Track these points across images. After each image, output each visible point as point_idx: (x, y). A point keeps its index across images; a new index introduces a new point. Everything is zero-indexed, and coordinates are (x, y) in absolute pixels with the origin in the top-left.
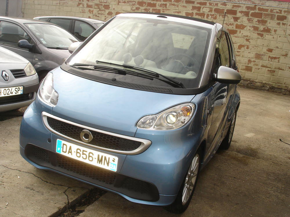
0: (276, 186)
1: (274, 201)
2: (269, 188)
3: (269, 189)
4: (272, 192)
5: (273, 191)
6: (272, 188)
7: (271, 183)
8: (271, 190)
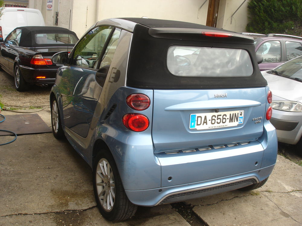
0: (6, 176)
1: (4, 161)
2: (13, 171)
3: (12, 169)
4: (8, 168)
5: (8, 170)
6: (10, 172)
7: (13, 177)
8: (10, 169)
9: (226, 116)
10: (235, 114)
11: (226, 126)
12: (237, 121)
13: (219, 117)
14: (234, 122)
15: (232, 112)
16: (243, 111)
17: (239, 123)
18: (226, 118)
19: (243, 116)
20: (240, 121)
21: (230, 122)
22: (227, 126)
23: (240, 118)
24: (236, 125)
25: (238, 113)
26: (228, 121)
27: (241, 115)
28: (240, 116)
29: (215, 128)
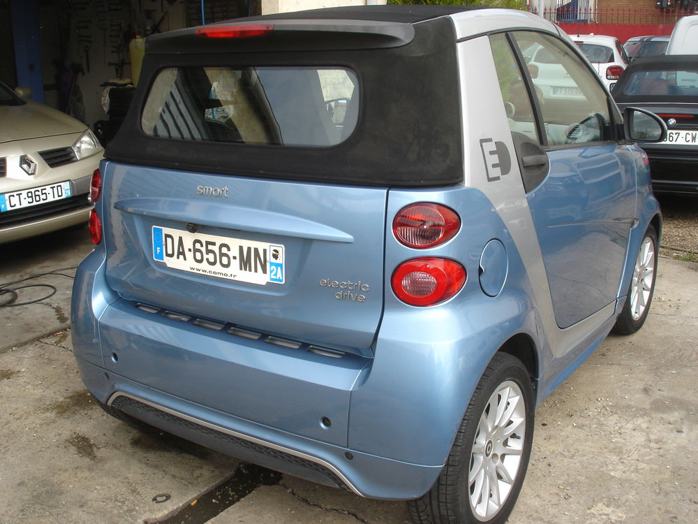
9: (229, 250)
10: (256, 250)
11: (232, 278)
12: (265, 271)
13: (210, 247)
14: (256, 271)
15: (246, 244)
16: (281, 249)
17: (271, 279)
18: (231, 254)
19: (281, 260)
20: (276, 275)
21: (241, 269)
22: (236, 279)
23: (271, 264)
24: (264, 284)
25: (265, 251)
26: (235, 264)
27: (276, 257)
28: (273, 260)
29: (204, 273)
